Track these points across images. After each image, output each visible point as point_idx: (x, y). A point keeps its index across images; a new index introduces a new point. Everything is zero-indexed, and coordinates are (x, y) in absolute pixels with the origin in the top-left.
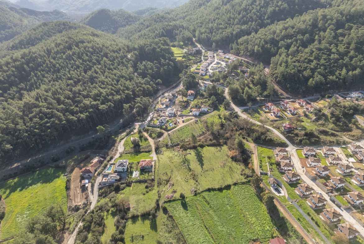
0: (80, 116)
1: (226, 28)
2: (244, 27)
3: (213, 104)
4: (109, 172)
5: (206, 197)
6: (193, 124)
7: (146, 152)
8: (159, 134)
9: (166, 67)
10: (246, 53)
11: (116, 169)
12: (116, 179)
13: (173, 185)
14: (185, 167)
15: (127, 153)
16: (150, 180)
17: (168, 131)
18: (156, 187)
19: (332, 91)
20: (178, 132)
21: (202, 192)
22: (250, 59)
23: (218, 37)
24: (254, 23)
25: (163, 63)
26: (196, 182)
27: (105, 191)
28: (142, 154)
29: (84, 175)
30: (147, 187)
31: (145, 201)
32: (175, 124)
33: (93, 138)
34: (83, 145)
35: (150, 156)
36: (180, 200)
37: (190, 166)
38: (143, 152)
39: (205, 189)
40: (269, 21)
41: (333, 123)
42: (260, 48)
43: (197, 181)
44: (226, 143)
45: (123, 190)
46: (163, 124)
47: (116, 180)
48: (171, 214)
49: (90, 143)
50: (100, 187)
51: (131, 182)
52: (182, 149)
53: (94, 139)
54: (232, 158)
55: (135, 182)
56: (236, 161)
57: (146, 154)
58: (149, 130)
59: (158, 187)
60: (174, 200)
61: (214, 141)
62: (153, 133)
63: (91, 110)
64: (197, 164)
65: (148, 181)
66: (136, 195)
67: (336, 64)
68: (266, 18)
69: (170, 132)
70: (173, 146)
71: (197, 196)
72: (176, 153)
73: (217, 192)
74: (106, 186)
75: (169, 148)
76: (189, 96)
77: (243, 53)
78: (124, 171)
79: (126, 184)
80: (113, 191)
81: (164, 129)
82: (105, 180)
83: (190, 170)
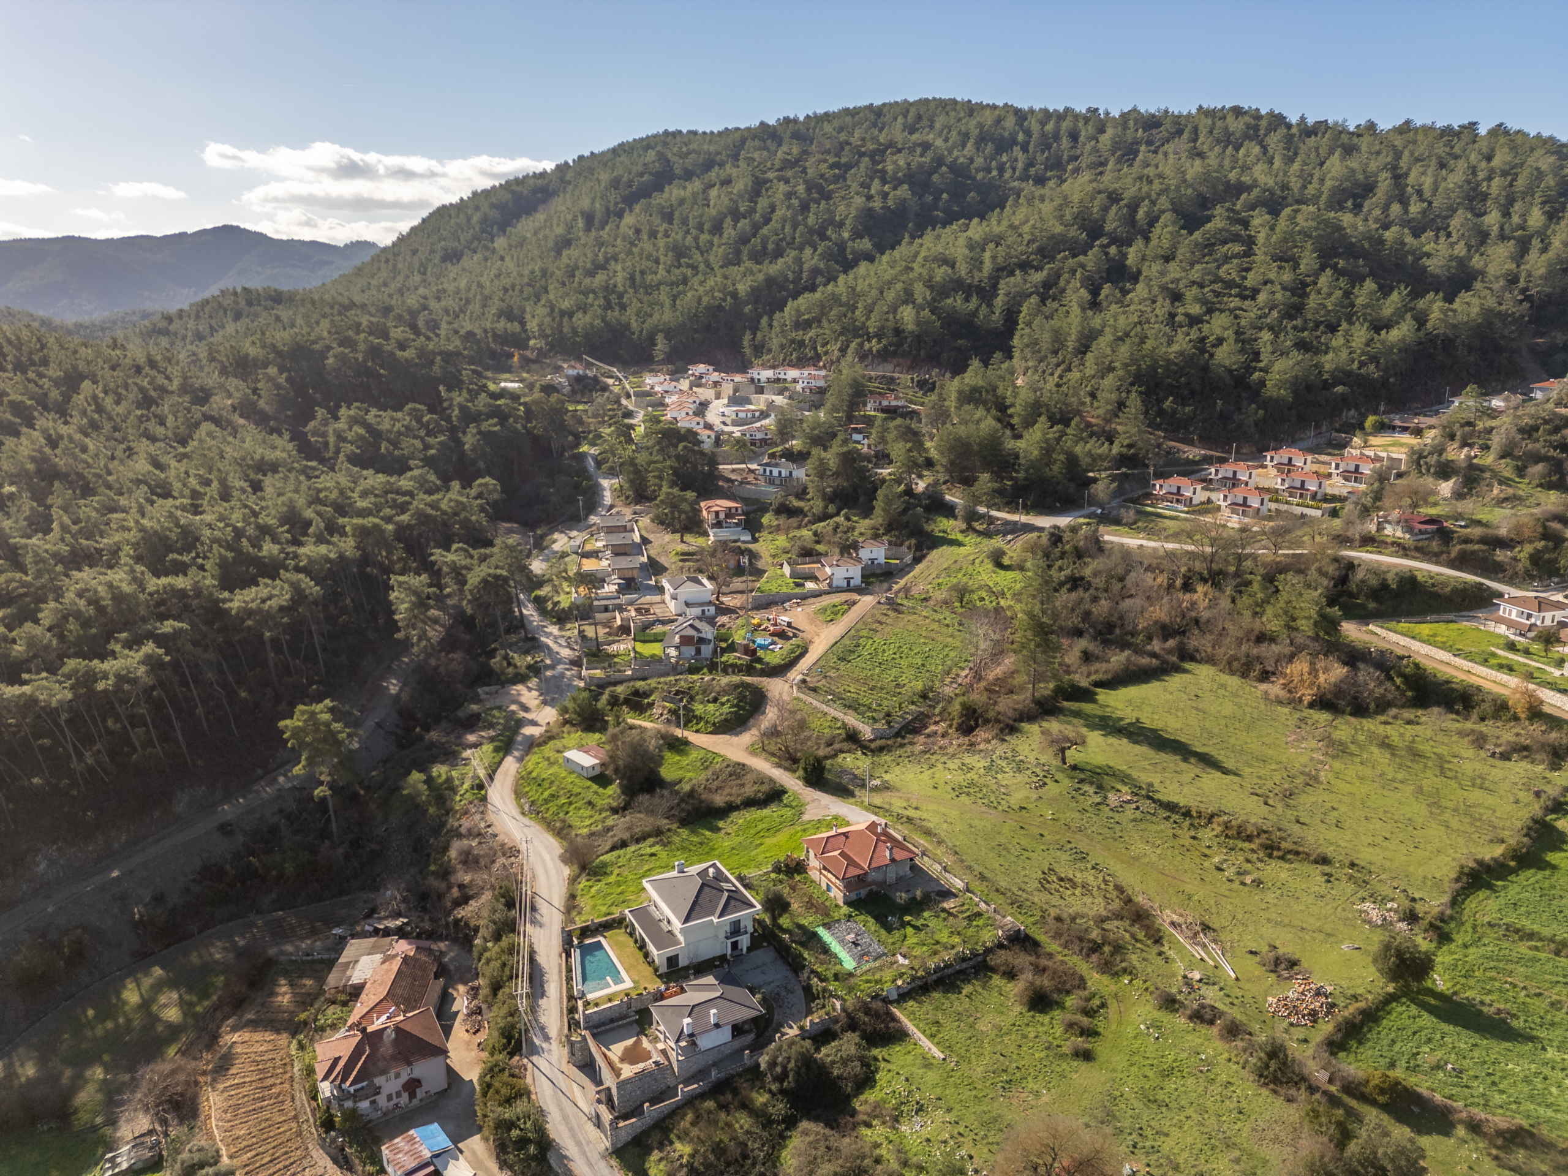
0: (91, 677)
1: (685, 281)
2: (775, 268)
3: (889, 528)
4: (614, 988)
5: (1527, 924)
6: (884, 619)
7: (751, 803)
8: (742, 698)
9: (491, 425)
10: (861, 345)
11: (670, 951)
12: (743, 1014)
13: (1206, 928)
14: (1130, 812)
15: (624, 844)
16: (1001, 946)
17: (779, 670)
18: (1097, 981)
19: (1352, 412)
20: (842, 666)
21: (1455, 902)
22: (890, 367)
23: (666, 316)
24: (808, 251)
25: (462, 408)
26: (1327, 869)
27: (719, 1150)
28: (740, 818)
29: (356, 1097)
30: (1040, 1002)
31: (1161, 1095)
32: (782, 635)
33: (225, 829)
34: (159, 899)
35: (806, 817)
36: (1391, 998)
37: (1157, 796)
38: (730, 808)
39: (1449, 888)
40: (866, 244)
41: (1549, 486)
42: (926, 313)
43: (1324, 860)
44: (1187, 655)
45: (867, 1081)
46: (707, 650)
47: (738, 1030)
48: (1499, 1121)
49: (211, 872)
50: (625, 1137)
51: (877, 1005)
52: (981, 734)
53: (240, 839)
54: (1325, 702)
55: (903, 997)
56: (1360, 710)
57: (766, 812)
58: (646, 695)
59: (1116, 975)
60: (1371, 1016)
61: (1118, 659)
62: (692, 699)
63: (168, 626)
64: (1187, 777)
65: (992, 960)
66: (1031, 1085)
67: (1298, 322)
68: (846, 235)
69: (795, 675)
70: (898, 734)
71: (1459, 938)
72: (978, 762)
73: (1529, 877)
74: (691, 1101)
75: (881, 749)
76: (718, 524)
77: (843, 351)
78: (735, 945)
79: (852, 1025)
80: (791, 1122)
81: (749, 670)
82: (632, 1056)
83: (1187, 814)
